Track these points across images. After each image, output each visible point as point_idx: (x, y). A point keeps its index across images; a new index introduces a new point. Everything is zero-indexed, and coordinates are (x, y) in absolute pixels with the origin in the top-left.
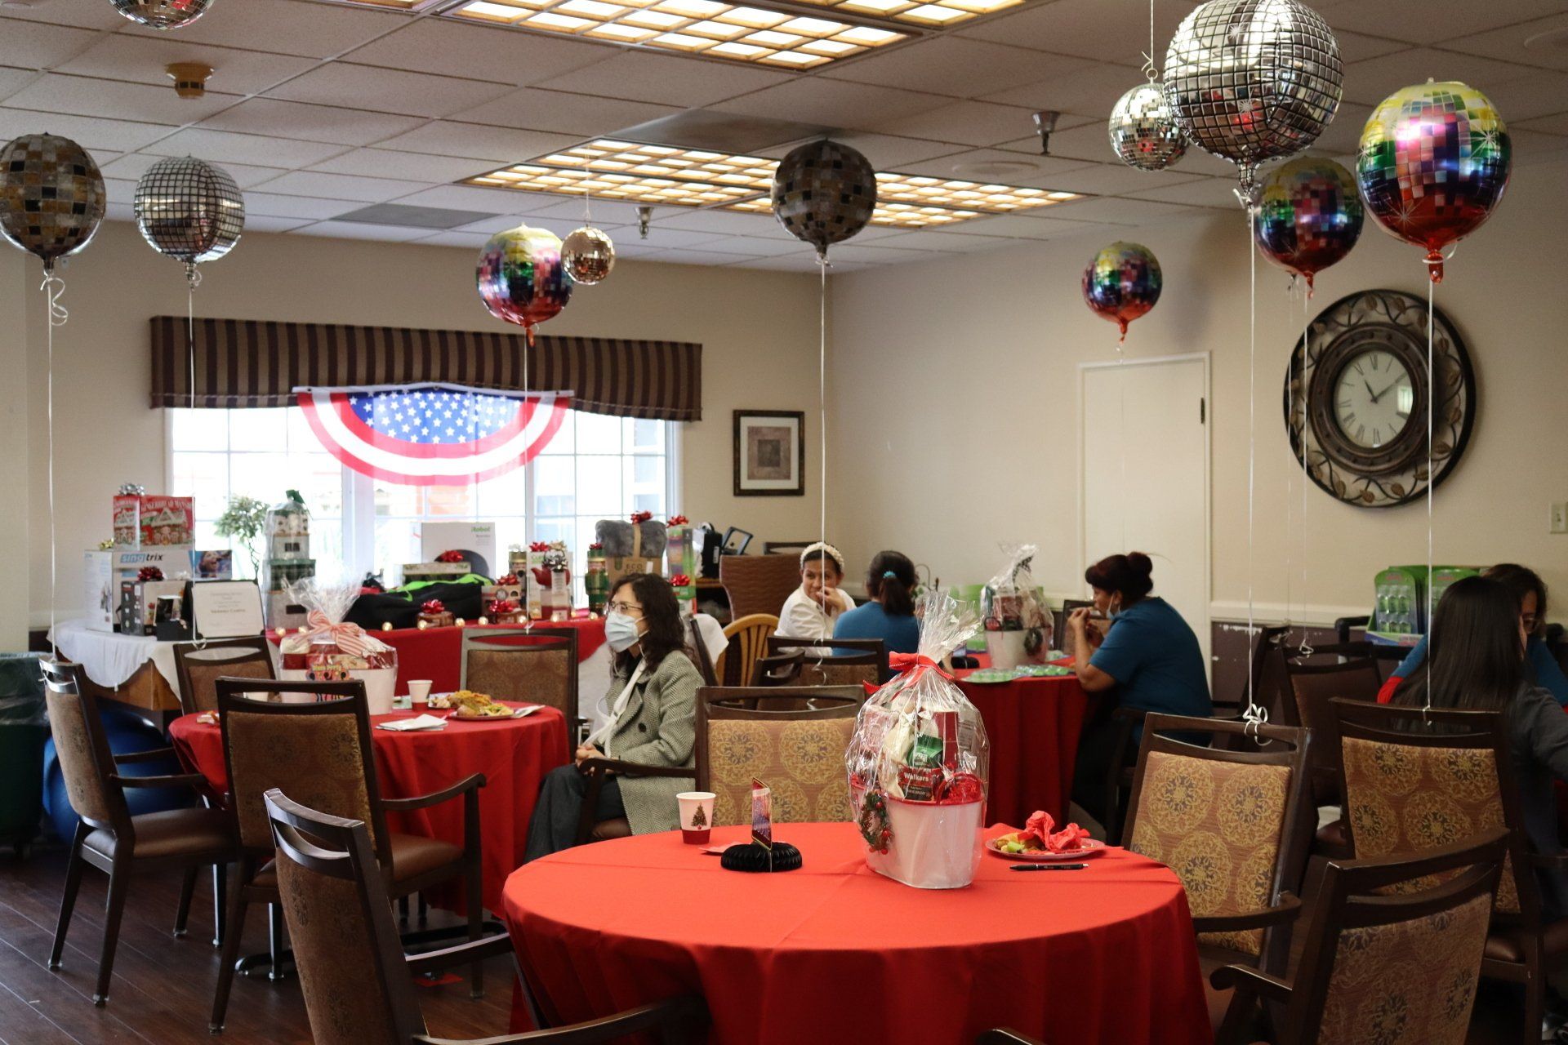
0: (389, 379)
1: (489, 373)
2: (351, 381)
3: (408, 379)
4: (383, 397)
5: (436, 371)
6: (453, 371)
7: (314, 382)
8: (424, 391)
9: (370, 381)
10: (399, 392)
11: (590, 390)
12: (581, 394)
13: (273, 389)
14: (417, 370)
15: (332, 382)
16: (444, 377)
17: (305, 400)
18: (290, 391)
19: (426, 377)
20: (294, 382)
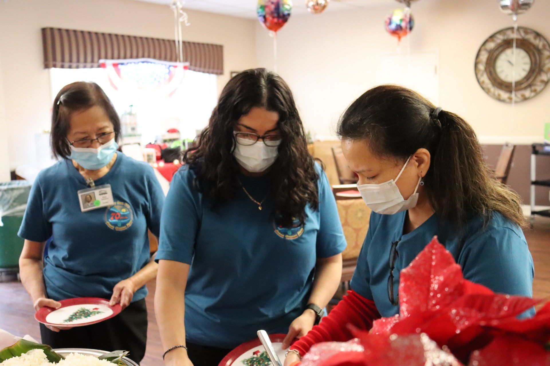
0: (131, 57)
1: (163, 55)
2: (119, 58)
3: (137, 57)
4: (129, 65)
5: (146, 54)
6: (152, 54)
7: (106, 58)
8: (143, 62)
9: (125, 58)
10: (135, 63)
11: (193, 63)
12: (191, 64)
13: (92, 61)
14: (140, 54)
15: (113, 58)
16: (149, 57)
17: (103, 66)
18: (98, 62)
19: (143, 56)
20: (100, 58)
